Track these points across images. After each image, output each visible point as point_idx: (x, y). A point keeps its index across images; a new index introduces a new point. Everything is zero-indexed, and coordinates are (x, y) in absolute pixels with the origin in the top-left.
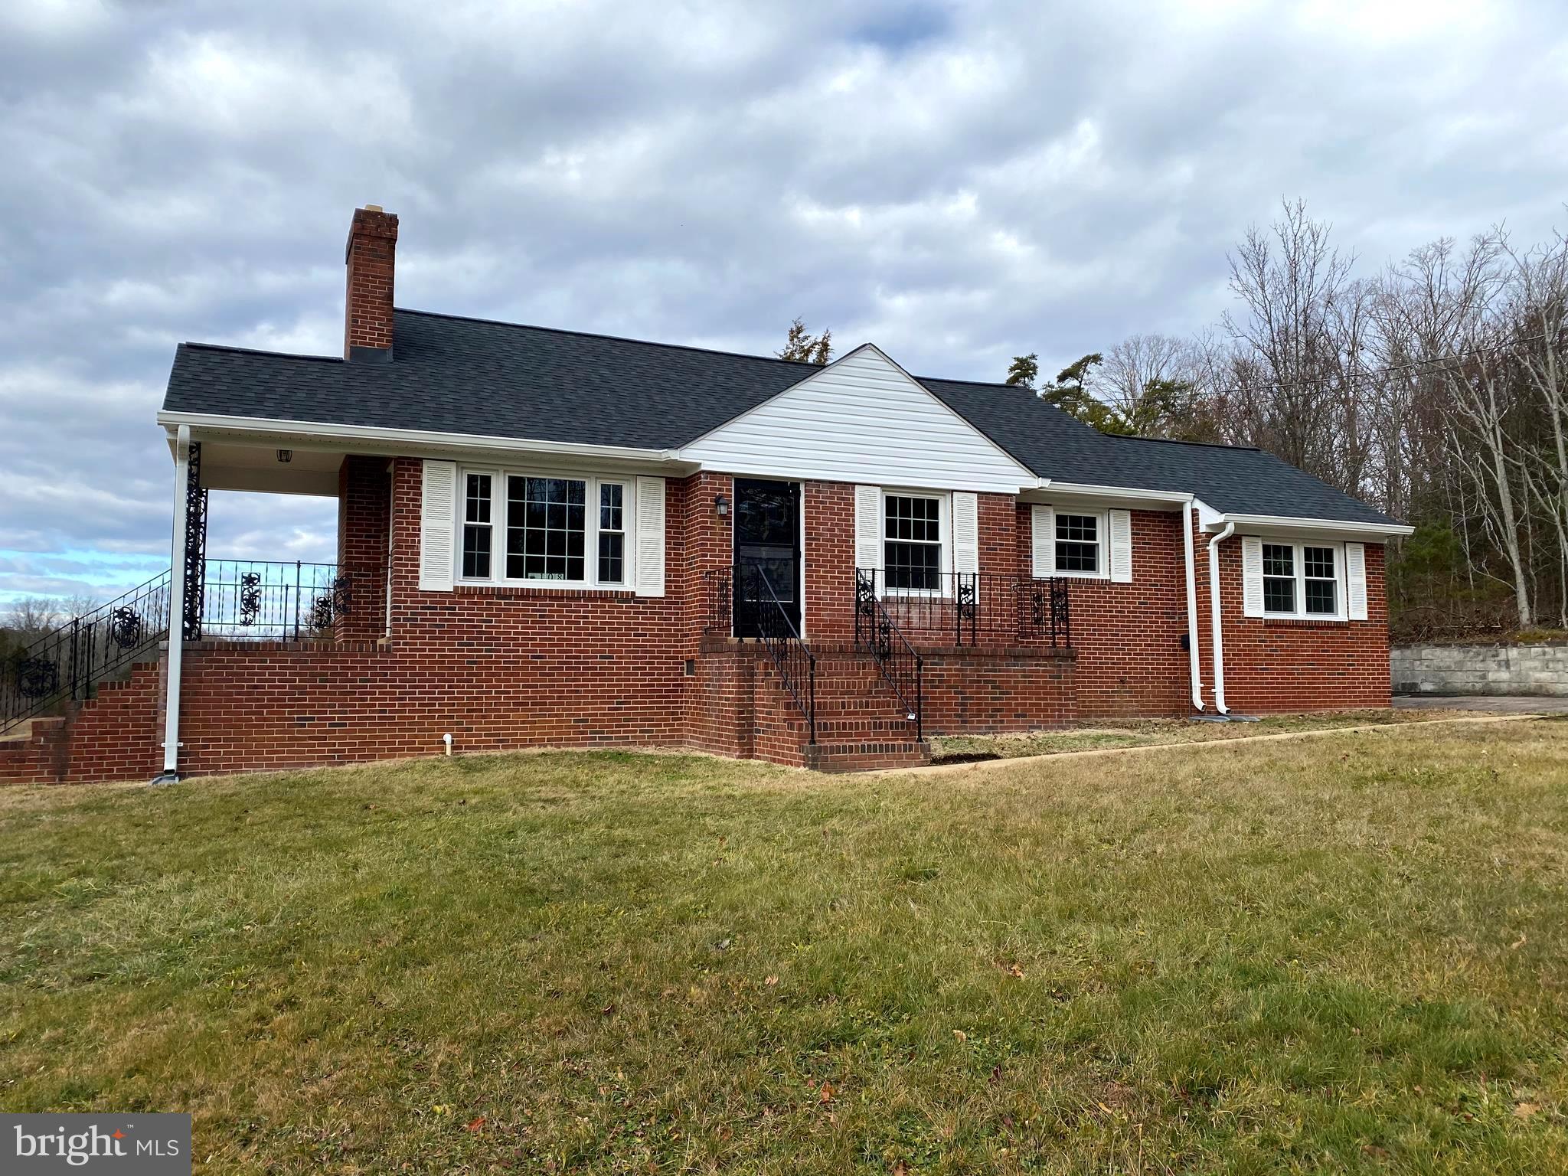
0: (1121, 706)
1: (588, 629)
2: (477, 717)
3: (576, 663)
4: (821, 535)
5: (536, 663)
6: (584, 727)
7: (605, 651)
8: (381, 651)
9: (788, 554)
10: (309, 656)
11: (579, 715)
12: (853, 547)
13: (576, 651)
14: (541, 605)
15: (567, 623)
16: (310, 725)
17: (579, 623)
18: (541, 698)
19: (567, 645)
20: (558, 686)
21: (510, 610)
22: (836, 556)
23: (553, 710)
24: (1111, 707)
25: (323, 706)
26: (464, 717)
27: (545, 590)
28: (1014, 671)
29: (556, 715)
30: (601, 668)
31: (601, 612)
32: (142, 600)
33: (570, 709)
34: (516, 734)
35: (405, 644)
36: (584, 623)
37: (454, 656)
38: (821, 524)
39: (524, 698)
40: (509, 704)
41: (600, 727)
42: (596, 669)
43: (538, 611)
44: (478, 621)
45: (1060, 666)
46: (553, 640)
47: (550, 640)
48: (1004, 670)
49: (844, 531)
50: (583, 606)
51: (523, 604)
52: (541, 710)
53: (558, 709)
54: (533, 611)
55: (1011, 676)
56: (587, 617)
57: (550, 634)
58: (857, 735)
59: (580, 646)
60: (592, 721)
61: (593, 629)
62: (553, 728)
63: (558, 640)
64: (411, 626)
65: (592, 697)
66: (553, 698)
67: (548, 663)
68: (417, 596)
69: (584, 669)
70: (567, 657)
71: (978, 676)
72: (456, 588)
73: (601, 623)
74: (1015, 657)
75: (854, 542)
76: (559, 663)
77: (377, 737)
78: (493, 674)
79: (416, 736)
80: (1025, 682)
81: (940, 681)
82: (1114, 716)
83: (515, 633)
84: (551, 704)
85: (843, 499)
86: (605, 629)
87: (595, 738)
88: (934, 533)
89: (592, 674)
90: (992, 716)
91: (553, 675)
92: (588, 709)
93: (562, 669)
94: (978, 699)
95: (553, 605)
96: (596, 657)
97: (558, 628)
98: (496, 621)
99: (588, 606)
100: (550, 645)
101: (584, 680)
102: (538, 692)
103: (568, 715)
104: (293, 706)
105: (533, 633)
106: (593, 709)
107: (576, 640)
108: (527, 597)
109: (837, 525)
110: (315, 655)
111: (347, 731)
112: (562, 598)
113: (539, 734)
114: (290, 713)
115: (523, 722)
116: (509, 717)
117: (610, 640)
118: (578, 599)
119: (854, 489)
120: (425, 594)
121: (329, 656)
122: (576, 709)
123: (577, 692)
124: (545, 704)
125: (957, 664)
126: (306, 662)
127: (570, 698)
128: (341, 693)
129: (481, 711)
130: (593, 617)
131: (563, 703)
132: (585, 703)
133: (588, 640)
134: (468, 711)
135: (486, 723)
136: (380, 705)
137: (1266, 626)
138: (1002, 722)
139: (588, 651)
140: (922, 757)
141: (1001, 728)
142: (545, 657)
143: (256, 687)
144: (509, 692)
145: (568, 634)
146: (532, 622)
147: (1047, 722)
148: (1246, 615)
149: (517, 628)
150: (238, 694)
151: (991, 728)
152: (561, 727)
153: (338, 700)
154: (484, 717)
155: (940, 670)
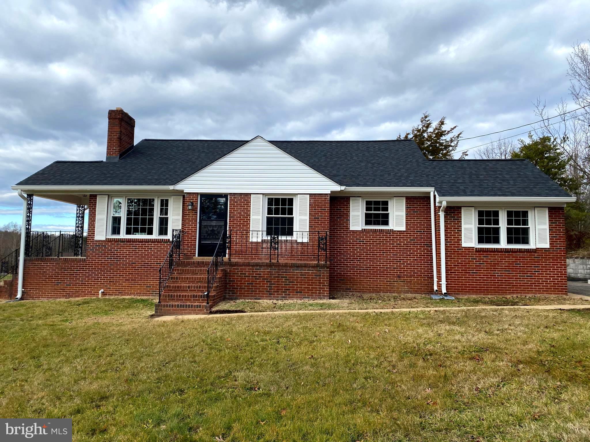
0: (398, 288)
1: (152, 253)
2: (112, 284)
3: (147, 266)
4: (235, 215)
5: (133, 265)
6: (149, 289)
7: (158, 261)
8: (82, 261)
9: (222, 223)
10: (60, 262)
11: (148, 285)
12: (250, 220)
13: (147, 261)
14: (135, 244)
15: (144, 251)
16: (60, 285)
17: (149, 251)
18: (134, 278)
19: (144, 259)
20: (141, 274)
21: (124, 246)
22: (242, 224)
23: (138, 282)
24: (392, 288)
25: (64, 279)
26: (108, 284)
27: (136, 239)
28: (297, 272)
29: (139, 285)
30: (156, 268)
31: (157, 247)
32: (52, 242)
33: (144, 282)
34: (125, 291)
35: (90, 258)
36: (150, 251)
37: (105, 263)
38: (235, 211)
39: (128, 278)
40: (123, 280)
41: (155, 289)
42: (154, 268)
43: (134, 246)
44: (114, 250)
45: (320, 271)
46: (139, 257)
47: (138, 257)
48: (291, 272)
49: (246, 213)
50: (150, 245)
51: (129, 244)
52: (134, 282)
53: (140, 282)
54: (132, 246)
55: (295, 275)
56: (152, 249)
57: (138, 255)
58: (185, 300)
59: (149, 259)
60: (152, 287)
61: (154, 253)
62: (138, 289)
63: (141, 257)
64: (92, 252)
65: (153, 278)
66: (138, 278)
67: (137, 265)
68: (94, 242)
69: (150, 268)
70: (144, 263)
71: (278, 275)
72: (106, 239)
73: (157, 251)
74: (297, 266)
75: (250, 217)
76: (141, 265)
77: (80, 290)
78: (118, 269)
79: (92, 290)
80: (302, 278)
81: (259, 277)
82: (394, 293)
83: (126, 255)
84: (138, 280)
85: (246, 200)
86: (158, 253)
87: (153, 293)
88: (291, 212)
89: (153, 270)
90: (284, 292)
91: (139, 270)
92: (151, 283)
93: (142, 267)
94: (277, 284)
95: (139, 244)
96: (154, 263)
97: (141, 253)
98: (120, 250)
99: (152, 245)
100: (138, 259)
101: (150, 272)
102: (133, 276)
103: (143, 285)
104: (55, 278)
105: (132, 255)
106: (153, 283)
107: (147, 257)
108: (130, 242)
109: (242, 211)
110: (62, 262)
111: (71, 287)
112: (142, 242)
113: (133, 291)
114: (54, 281)
115: (128, 287)
116: (123, 284)
117: (160, 257)
118: (148, 242)
119: (250, 196)
120: (97, 241)
121: (67, 262)
122: (147, 282)
123: (147, 276)
124: (136, 280)
125: (268, 269)
126: (60, 264)
127: (145, 278)
128: (70, 275)
129: (114, 282)
130: (154, 249)
131: (142, 280)
132: (150, 280)
133: (152, 257)
134: (110, 282)
135: (115, 286)
136: (81, 279)
137: (476, 251)
138: (289, 295)
139: (152, 261)
140: (205, 310)
141: (289, 297)
142: (136, 263)
143: (45, 272)
144: (123, 276)
145: (144, 255)
146: (132, 251)
147: (313, 295)
148: (463, 246)
149: (127, 253)
150: (40, 274)
151: (283, 297)
152: (141, 289)
153: (69, 277)
154: (115, 284)
155: (260, 272)
